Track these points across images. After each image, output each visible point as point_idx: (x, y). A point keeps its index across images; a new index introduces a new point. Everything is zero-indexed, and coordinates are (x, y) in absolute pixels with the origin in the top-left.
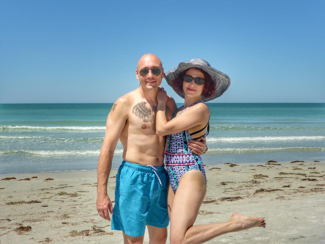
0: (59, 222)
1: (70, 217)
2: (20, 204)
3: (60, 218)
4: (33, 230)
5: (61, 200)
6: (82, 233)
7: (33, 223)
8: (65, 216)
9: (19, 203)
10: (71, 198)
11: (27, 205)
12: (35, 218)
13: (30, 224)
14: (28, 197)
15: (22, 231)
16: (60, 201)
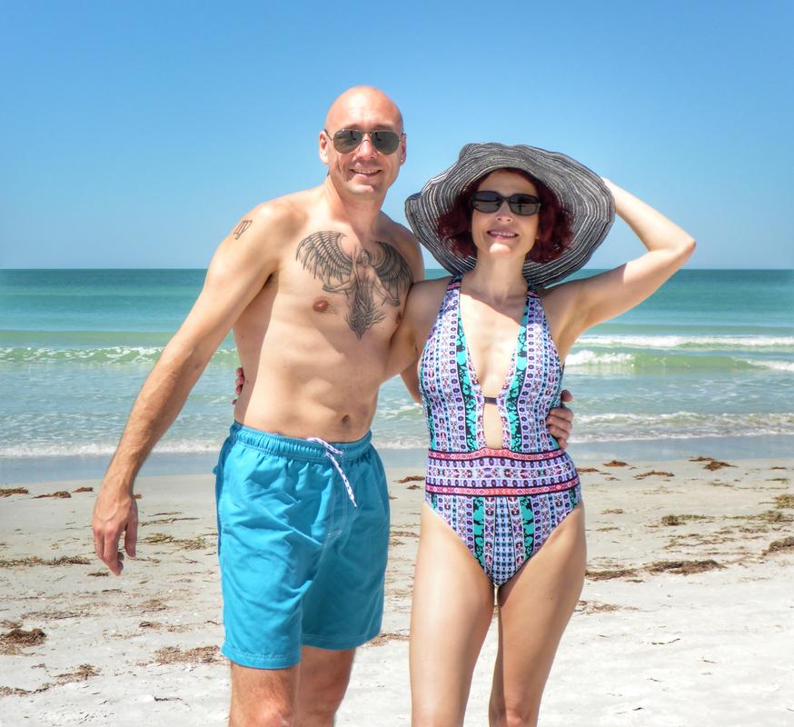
0: (131, 622)
1: (169, 608)
2: (27, 567)
3: (138, 611)
4: (49, 643)
5: (153, 557)
6: (192, 655)
7: (53, 623)
8: (156, 605)
9: (24, 562)
10: (183, 552)
11: (47, 570)
12: (62, 608)
13: (43, 624)
14: (55, 546)
15: (17, 645)
16: (149, 559)
